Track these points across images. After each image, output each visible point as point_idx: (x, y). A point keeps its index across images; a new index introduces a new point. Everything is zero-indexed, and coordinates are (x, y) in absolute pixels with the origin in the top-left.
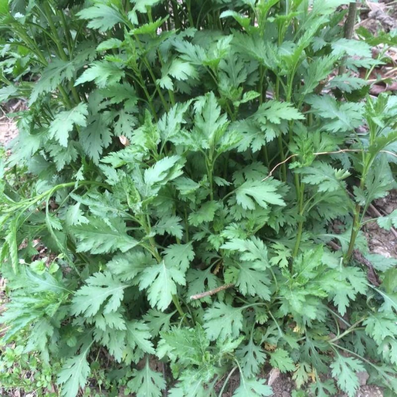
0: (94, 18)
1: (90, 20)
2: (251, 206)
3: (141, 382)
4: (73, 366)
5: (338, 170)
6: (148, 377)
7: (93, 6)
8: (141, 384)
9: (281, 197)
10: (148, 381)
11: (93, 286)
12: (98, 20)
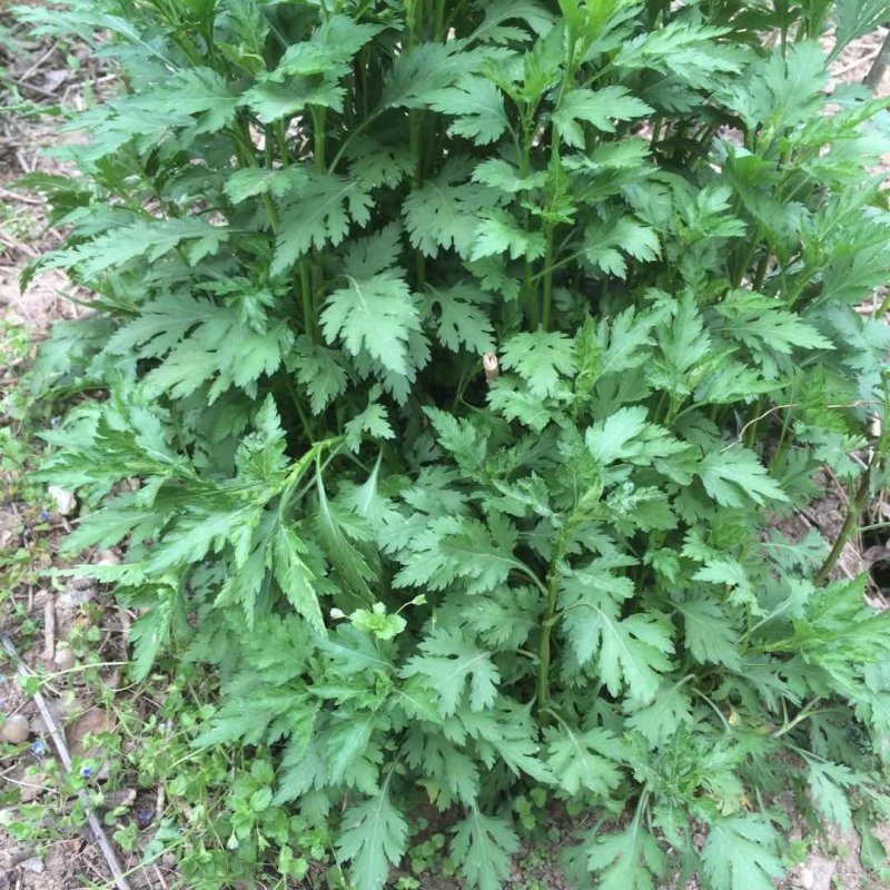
0: (465, 115)
1: (458, 117)
2: (736, 503)
3: (468, 843)
4: (363, 821)
5: (850, 437)
6: (480, 832)
7: (451, 85)
8: (469, 847)
9: (778, 484)
10: (481, 839)
11: (434, 656)
12: (470, 120)
